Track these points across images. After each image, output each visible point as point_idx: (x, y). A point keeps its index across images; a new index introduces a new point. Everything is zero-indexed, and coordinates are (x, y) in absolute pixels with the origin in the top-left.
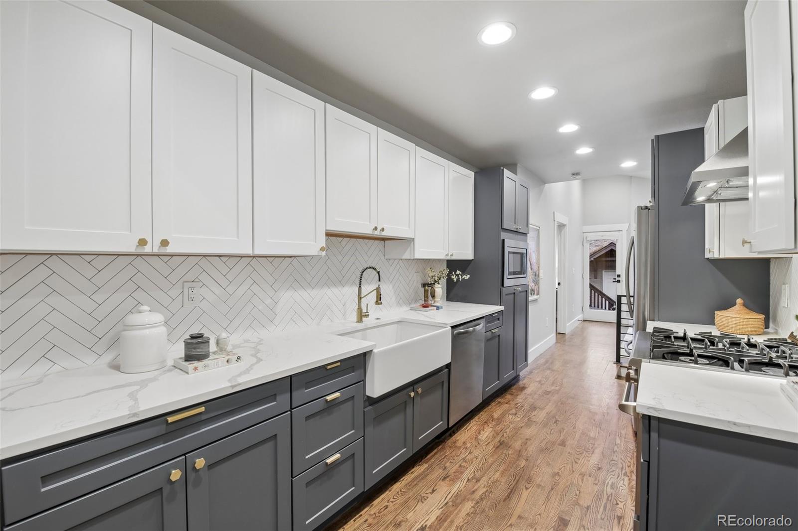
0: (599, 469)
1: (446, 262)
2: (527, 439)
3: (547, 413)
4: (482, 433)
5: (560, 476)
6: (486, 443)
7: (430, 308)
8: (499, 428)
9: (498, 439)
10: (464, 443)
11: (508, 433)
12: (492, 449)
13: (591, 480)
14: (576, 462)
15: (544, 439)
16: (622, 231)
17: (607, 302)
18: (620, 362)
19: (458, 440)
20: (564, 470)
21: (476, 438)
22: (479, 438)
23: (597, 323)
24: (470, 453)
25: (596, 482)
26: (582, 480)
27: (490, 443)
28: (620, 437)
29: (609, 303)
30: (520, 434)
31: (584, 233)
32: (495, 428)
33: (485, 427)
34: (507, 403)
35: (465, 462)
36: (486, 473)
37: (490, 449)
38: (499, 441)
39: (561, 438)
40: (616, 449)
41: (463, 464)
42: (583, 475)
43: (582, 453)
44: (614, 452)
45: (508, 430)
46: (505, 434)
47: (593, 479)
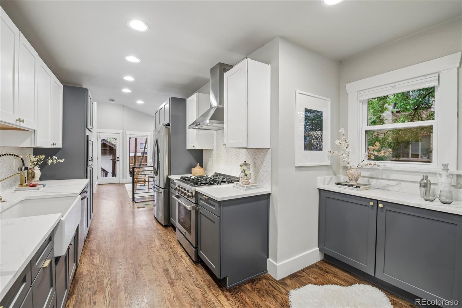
0: (162, 245)
1: (32, 149)
2: (123, 250)
3: (121, 234)
4: (94, 260)
5: (150, 256)
6: (102, 263)
7: (38, 186)
8: (103, 252)
9: (107, 259)
10: (88, 271)
11: (110, 252)
12: (108, 264)
13: (162, 250)
14: (152, 248)
15: (130, 246)
16: (119, 133)
17: (104, 173)
18: (134, 201)
19: (82, 272)
20: (150, 253)
21: (93, 265)
22: (95, 263)
23: (107, 185)
24: (97, 273)
25: (165, 250)
26: (160, 252)
27: (105, 262)
28: (159, 230)
29: (105, 173)
30: (117, 250)
31: (98, 133)
32: (100, 254)
33: (93, 257)
34: (94, 239)
35: (99, 278)
36: (116, 276)
37: (107, 264)
38: (109, 258)
39: (138, 242)
40: (161, 235)
41: (99, 280)
42: (158, 250)
43: (151, 243)
44: (162, 237)
45: (109, 251)
46: (109, 254)
47: (163, 250)
